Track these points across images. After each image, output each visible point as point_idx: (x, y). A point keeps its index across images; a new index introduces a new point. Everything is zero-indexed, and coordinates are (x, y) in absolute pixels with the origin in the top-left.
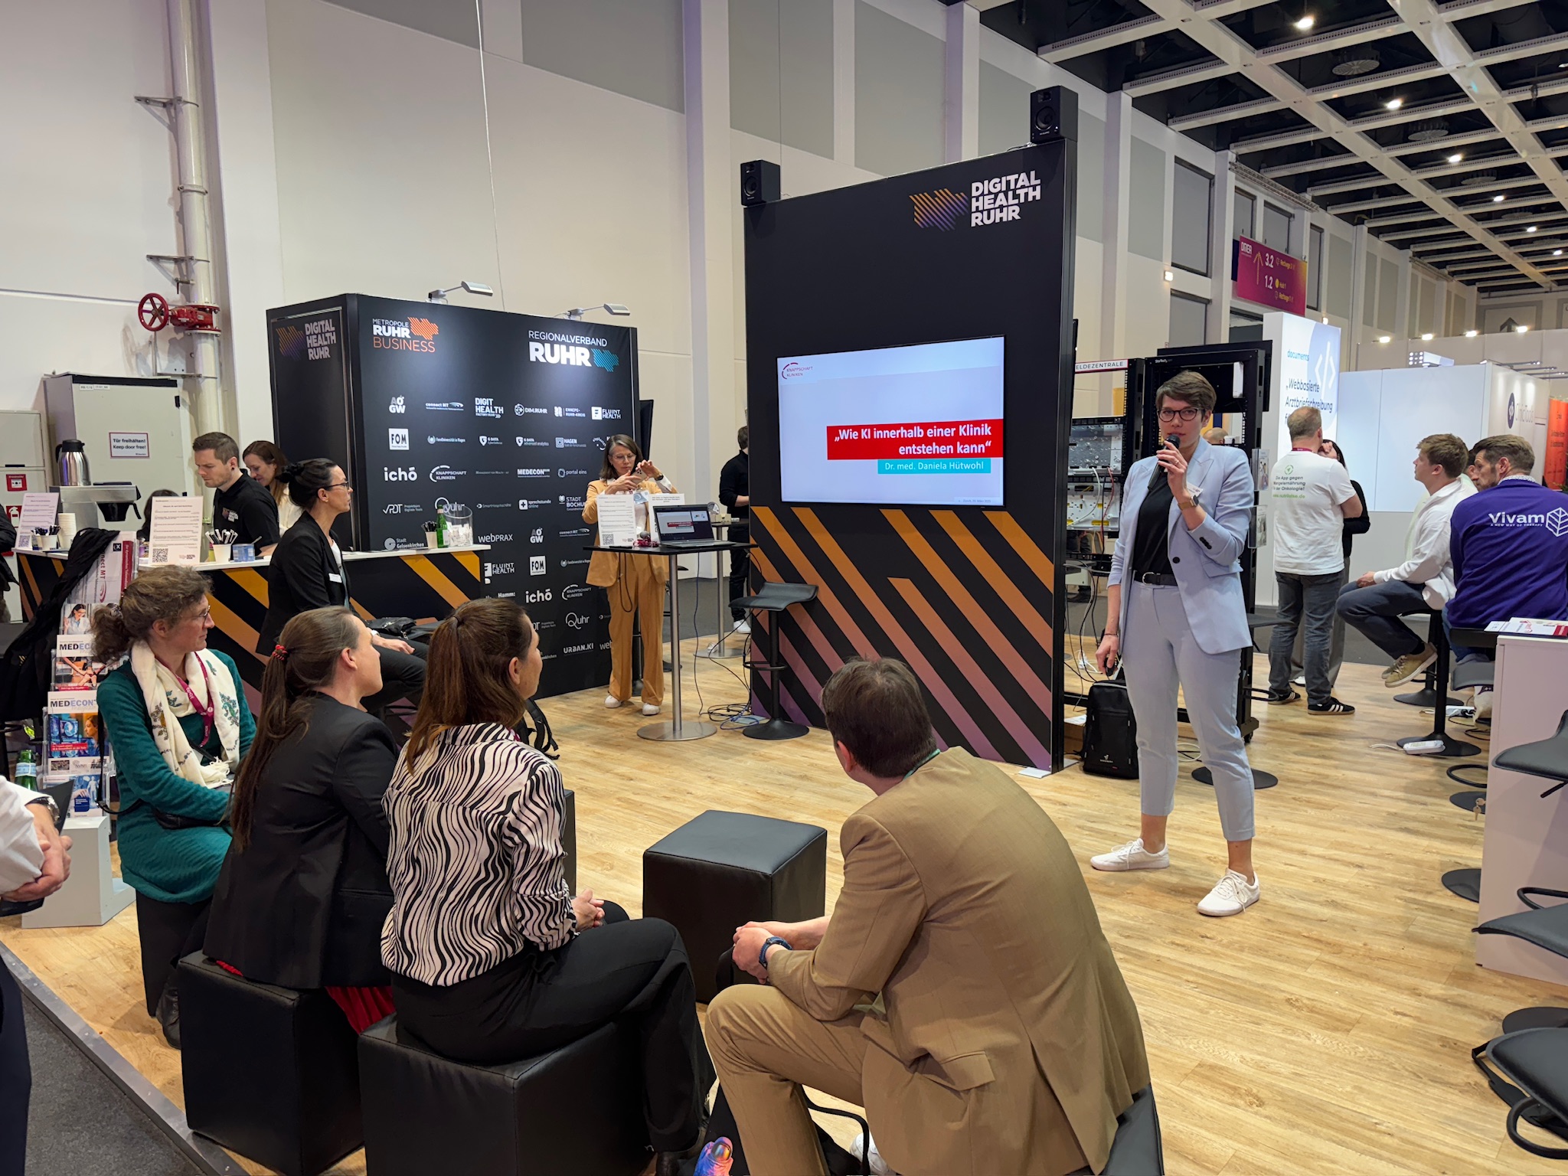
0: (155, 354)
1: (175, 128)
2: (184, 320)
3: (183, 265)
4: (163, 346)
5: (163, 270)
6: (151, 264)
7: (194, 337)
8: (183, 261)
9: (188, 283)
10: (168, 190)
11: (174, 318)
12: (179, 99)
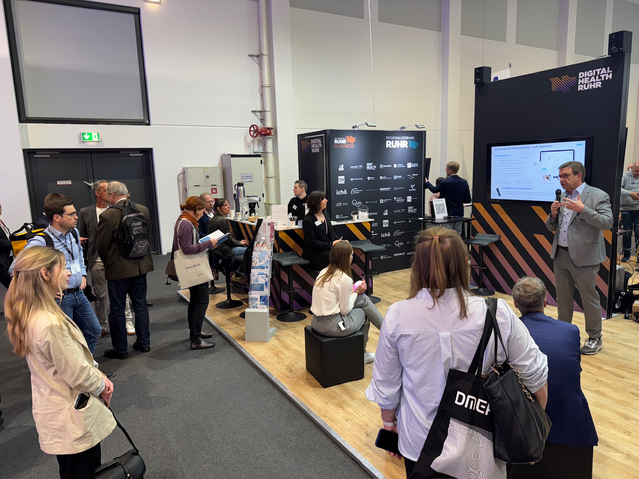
0: (254, 145)
1: (260, 64)
2: (263, 133)
3: (262, 113)
4: (256, 142)
5: (256, 115)
6: (252, 114)
7: (266, 138)
8: (263, 112)
9: (264, 120)
10: (258, 87)
11: (260, 132)
12: (262, 54)
